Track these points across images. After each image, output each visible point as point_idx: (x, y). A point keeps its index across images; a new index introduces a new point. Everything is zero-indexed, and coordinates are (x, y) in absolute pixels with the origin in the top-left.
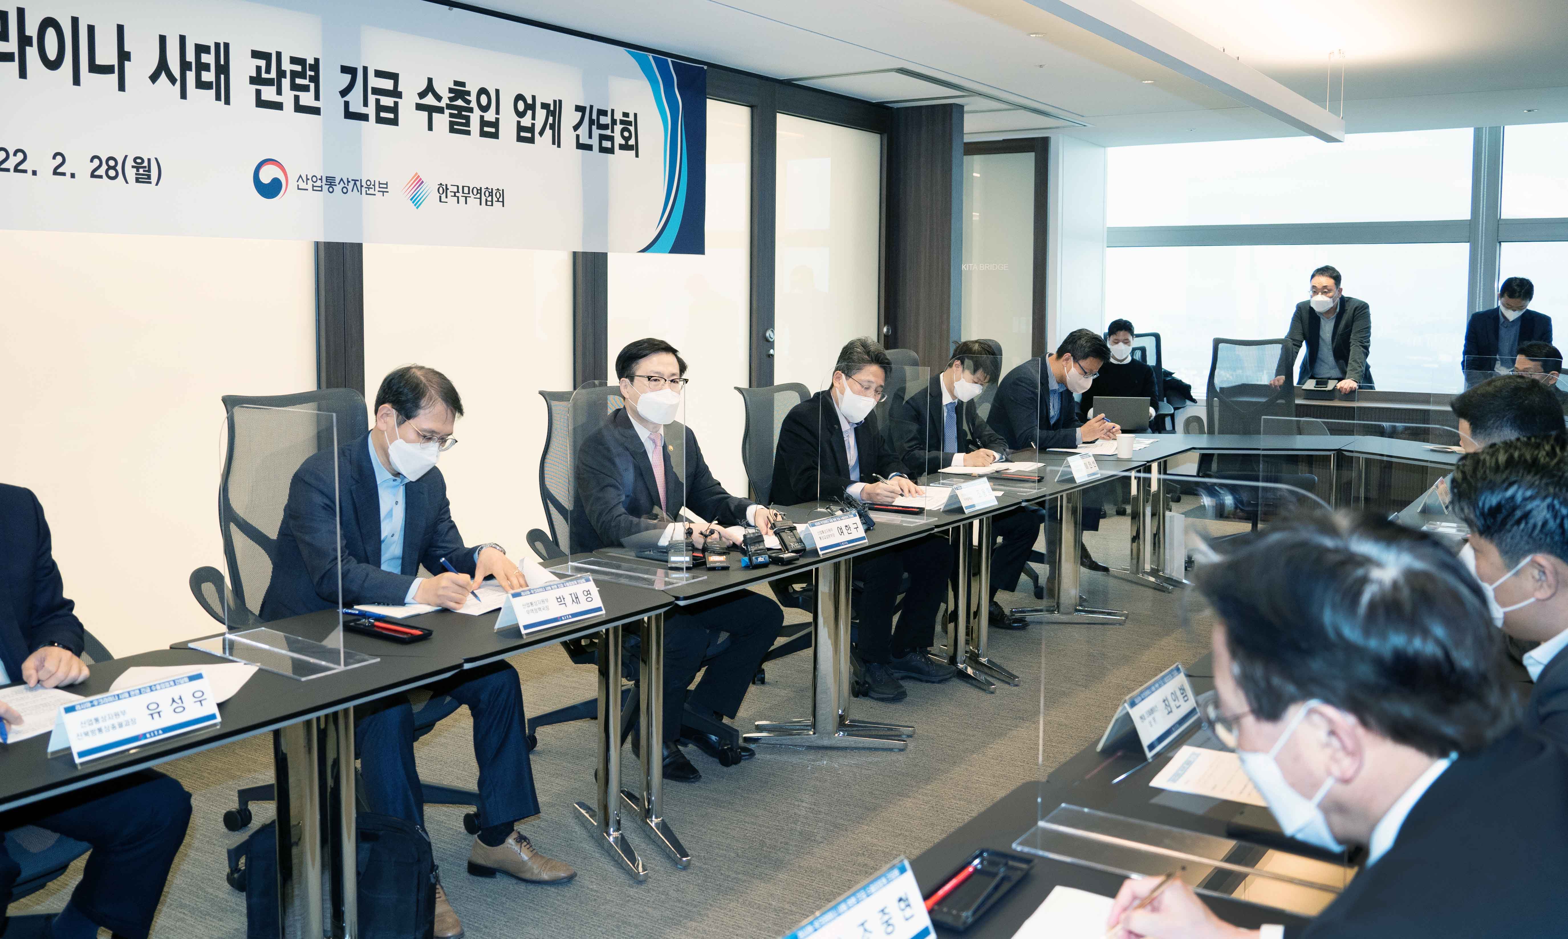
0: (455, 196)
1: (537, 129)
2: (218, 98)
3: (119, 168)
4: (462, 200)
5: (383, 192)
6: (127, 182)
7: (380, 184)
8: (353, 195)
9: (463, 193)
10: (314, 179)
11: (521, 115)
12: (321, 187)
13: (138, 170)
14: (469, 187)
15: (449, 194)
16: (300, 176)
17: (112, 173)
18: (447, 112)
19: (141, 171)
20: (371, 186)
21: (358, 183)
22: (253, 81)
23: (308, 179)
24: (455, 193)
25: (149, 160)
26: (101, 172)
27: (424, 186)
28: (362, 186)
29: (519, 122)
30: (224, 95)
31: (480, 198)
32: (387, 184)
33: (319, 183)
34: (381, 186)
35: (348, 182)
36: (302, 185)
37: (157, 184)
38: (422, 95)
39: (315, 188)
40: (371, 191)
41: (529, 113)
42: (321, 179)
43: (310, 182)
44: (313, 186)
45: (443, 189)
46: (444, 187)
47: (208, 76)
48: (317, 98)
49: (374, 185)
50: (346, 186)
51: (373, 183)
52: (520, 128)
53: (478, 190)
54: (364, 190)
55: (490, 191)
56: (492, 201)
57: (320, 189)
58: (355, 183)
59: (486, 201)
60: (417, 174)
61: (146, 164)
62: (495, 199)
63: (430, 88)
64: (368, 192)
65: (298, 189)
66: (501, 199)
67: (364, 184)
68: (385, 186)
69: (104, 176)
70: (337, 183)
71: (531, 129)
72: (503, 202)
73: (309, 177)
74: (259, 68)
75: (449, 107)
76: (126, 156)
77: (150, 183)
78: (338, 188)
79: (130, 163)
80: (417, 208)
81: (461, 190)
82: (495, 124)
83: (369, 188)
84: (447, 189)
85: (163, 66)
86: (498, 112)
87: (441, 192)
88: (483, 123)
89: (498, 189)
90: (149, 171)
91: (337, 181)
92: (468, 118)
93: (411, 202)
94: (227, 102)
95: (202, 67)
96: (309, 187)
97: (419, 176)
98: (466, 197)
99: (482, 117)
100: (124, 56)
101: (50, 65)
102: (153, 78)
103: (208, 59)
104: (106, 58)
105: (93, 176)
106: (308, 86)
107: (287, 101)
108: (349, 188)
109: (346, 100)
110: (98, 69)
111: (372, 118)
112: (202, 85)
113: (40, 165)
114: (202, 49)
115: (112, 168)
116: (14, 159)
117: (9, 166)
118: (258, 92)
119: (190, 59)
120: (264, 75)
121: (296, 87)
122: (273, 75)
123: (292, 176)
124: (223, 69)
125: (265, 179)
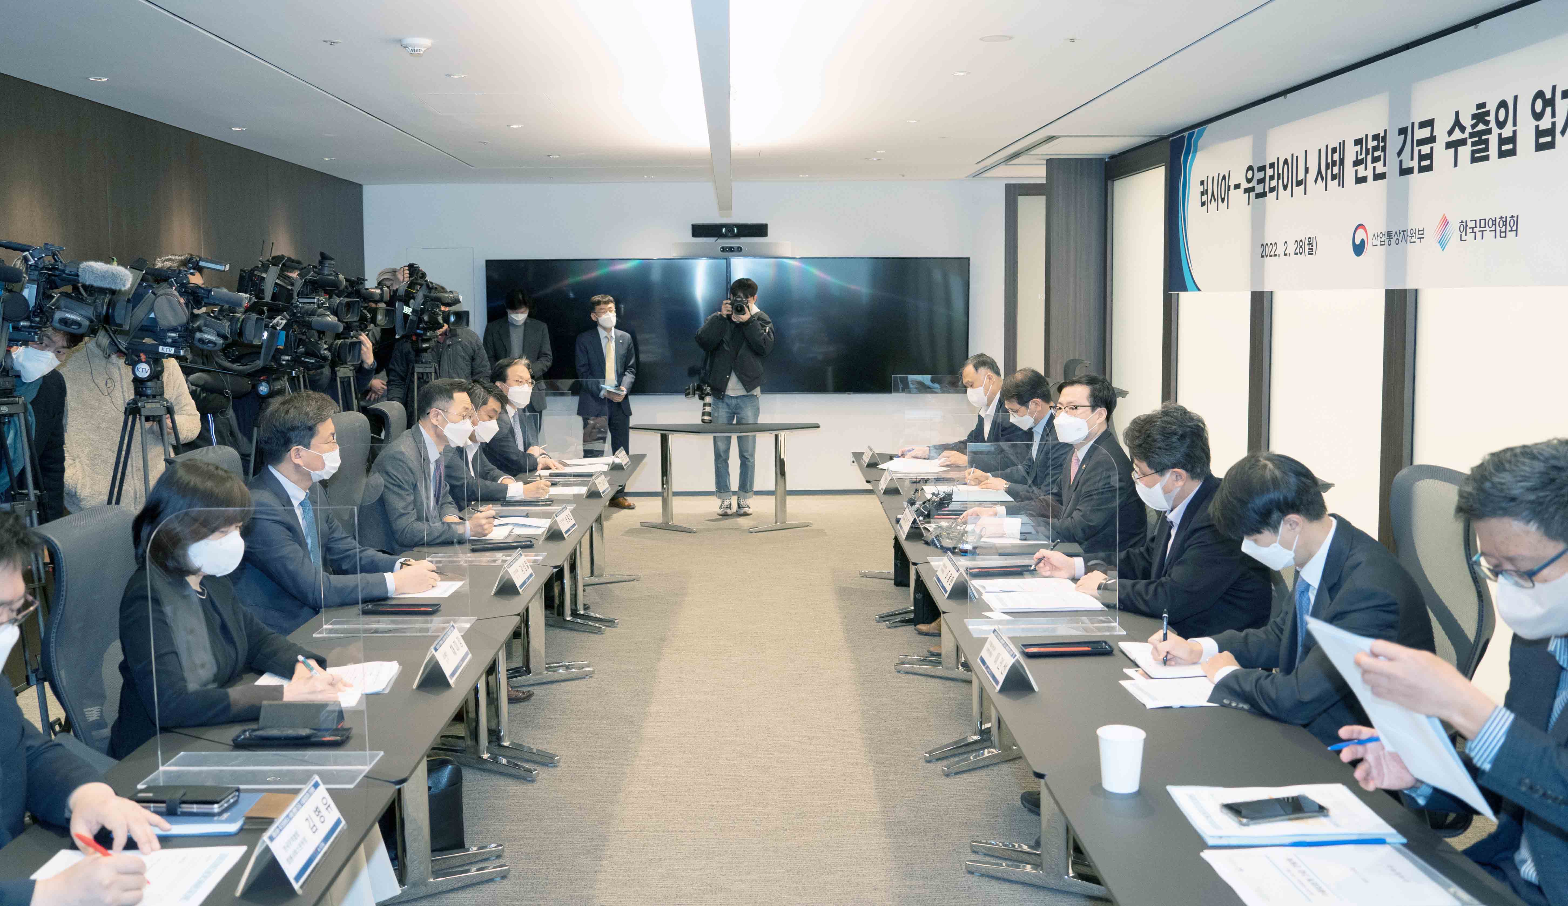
0: (1473, 232)
1: (1559, 128)
2: (1339, 185)
4: (1479, 234)
5: (1420, 238)
6: (1304, 256)
7: (1419, 231)
8: (1402, 245)
9: (1480, 227)
10: (1381, 236)
11: (1538, 116)
12: (1385, 241)
14: (1485, 220)
15: (1469, 230)
16: (1374, 235)
18: (1469, 141)
19: (1310, 247)
20: (1413, 235)
21: (1405, 233)
22: (1355, 164)
23: (1378, 236)
24: (1473, 228)
25: (1313, 237)
26: (1298, 250)
27: (1449, 226)
28: (1408, 236)
29: (1537, 127)
30: (1342, 184)
31: (1495, 230)
32: (1423, 230)
33: (1383, 239)
34: (1420, 233)
35: (1400, 233)
36: (1375, 242)
37: (1314, 255)
38: (1450, 133)
39: (1381, 243)
40: (1413, 239)
41: (1549, 110)
42: (1385, 235)
43: (1379, 239)
45: (1464, 225)
46: (1464, 224)
47: (1336, 170)
48: (1385, 164)
49: (1415, 233)
50: (1398, 237)
52: (1539, 133)
53: (1493, 221)
54: (1409, 238)
55: (1504, 220)
56: (1505, 232)
57: (1384, 243)
58: (1403, 233)
59: (1501, 232)
60: (1446, 215)
61: (1312, 242)
62: (1509, 228)
63: (1457, 124)
64: (1411, 241)
65: (1373, 246)
66: (1514, 228)
67: (1409, 234)
68: (1422, 232)
69: (1299, 253)
70: (1393, 237)
71: (1551, 132)
72: (1516, 231)
73: (1379, 234)
74: (1357, 153)
75: (1472, 135)
76: (1306, 237)
77: (1311, 254)
78: (1393, 241)
79: (1307, 242)
80: (1443, 250)
81: (1478, 225)
82: (1512, 140)
83: (1412, 237)
84: (1467, 226)
85: (1319, 172)
86: (1515, 124)
87: (1462, 230)
88: (1502, 141)
89: (1512, 216)
90: (1313, 246)
91: (1394, 233)
92: (1486, 142)
93: (1438, 245)
94: (1343, 187)
95: (1334, 163)
96: (1378, 243)
97: (1448, 217)
98: (1483, 231)
99: (1500, 135)
100: (1307, 170)
101: (1285, 188)
102: (1316, 181)
103: (1336, 157)
104: (1301, 176)
105: (1296, 254)
106: (1380, 156)
107: (1369, 174)
108: (1400, 239)
109: (1400, 158)
110: (1299, 183)
111: (1416, 170)
112: (1334, 177)
113: (1280, 250)
114: (1334, 150)
115: (1301, 247)
116: (1274, 249)
117: (1272, 253)
118: (1356, 171)
119: (1329, 161)
120: (1360, 157)
121: (1375, 160)
122: (1363, 156)
123: (1370, 236)
124: (1342, 161)
125: (1358, 242)
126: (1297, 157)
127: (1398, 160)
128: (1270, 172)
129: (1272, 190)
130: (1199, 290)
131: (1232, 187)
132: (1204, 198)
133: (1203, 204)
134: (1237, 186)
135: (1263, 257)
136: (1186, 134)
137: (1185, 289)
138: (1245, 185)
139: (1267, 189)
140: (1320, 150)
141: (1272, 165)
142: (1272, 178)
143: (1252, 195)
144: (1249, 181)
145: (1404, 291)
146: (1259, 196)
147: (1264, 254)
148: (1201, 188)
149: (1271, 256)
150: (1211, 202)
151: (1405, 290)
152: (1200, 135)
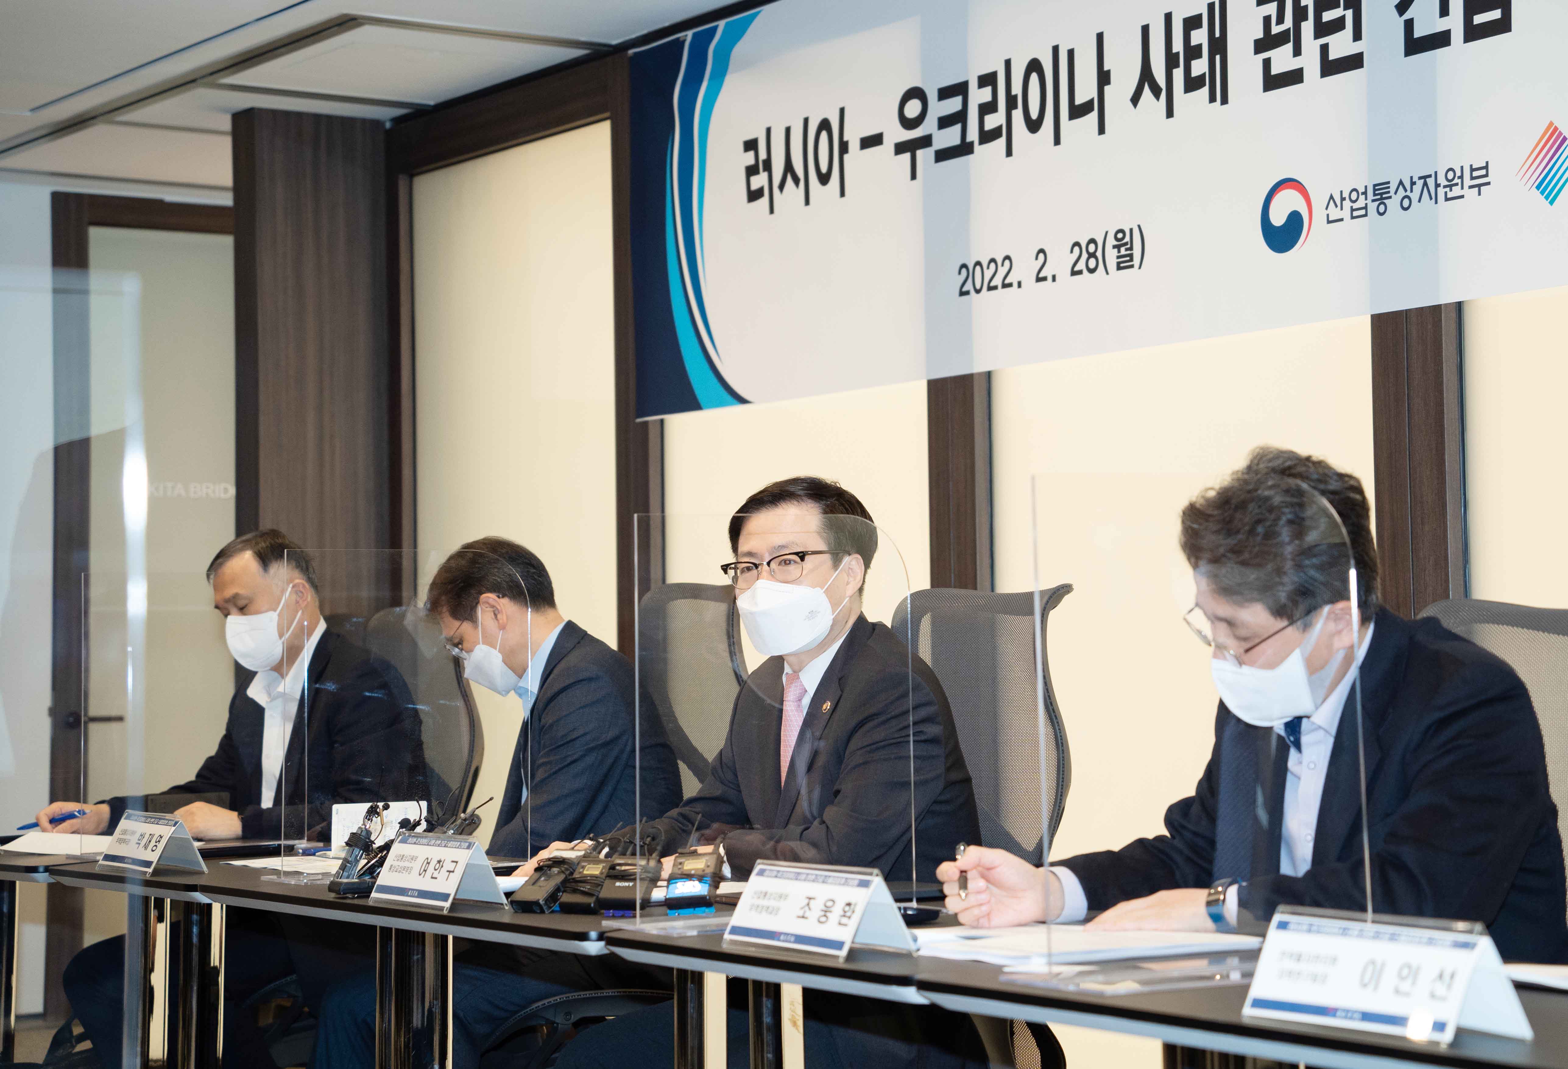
2: (1212, 99)
3: (1099, 254)
5: (1479, 186)
6: (1107, 273)
7: (1472, 170)
8: (1422, 208)
10: (1354, 196)
12: (1366, 208)
13: (1119, 251)
16: (1332, 197)
17: (1092, 263)
19: (1123, 251)
20: (1456, 181)
21: (1431, 182)
22: (1261, 46)
23: (1343, 199)
25: (1131, 230)
26: (1081, 266)
27: (1565, 149)
28: (1437, 185)
32: (1486, 167)
33: (1361, 203)
34: (1475, 174)
35: (1413, 183)
36: (1335, 213)
37: (1140, 268)
39: (1355, 214)
40: (1456, 191)
42: (1365, 193)
43: (1347, 204)
44: (1352, 210)
47: (1200, 67)
48: (1357, 36)
49: (1461, 177)
50: (1408, 193)
51: (1458, 174)
54: (1441, 191)
57: (1363, 212)
58: (1425, 184)
60: (1551, 124)
61: (1127, 239)
64: (1450, 195)
65: (1329, 222)
67: (1442, 181)
68: (1483, 172)
69: (1085, 271)
70: (1392, 194)
73: (1346, 195)
74: (1267, 20)
76: (1107, 233)
77: (1132, 266)
78: (1393, 204)
79: (1111, 241)
80: (1551, 203)
83: (1451, 187)
85: (1146, 75)
90: (1131, 249)
91: (1393, 187)
93: (1538, 193)
94: (1225, 101)
95: (1193, 52)
96: (1346, 213)
97: (1556, 129)
100: (1104, 78)
101: (1034, 126)
102: (1135, 99)
103: (1200, 37)
104: (1086, 91)
105: (1074, 273)
106: (1343, 18)
107: (1310, 61)
108: (1415, 196)
109: (1407, 16)
110: (1077, 111)
111: (1458, 34)
112: (1192, 84)
113: (1025, 269)
114: (1192, 23)
115: (1092, 255)
116: (1002, 271)
117: (998, 281)
118: (1267, 63)
119: (1178, 46)
120: (1276, 29)
121: (1323, 30)
122: (1288, 23)
123: (1319, 201)
124: (1218, 46)
125: (1278, 218)
126: (1071, 53)
127: (1400, 22)
128: (979, 96)
129: (987, 137)
130: (742, 401)
131: (854, 145)
132: (759, 181)
133: (754, 195)
134: (872, 141)
135: (963, 293)
136: (688, 35)
137: (690, 403)
138: (897, 134)
139: (973, 135)
140: (1145, 30)
141: (987, 80)
142: (987, 108)
143: (924, 156)
144: (908, 124)
145: (1436, 310)
146: (943, 155)
147: (968, 286)
148: (749, 159)
149: (990, 288)
150: (782, 187)
151: (1439, 306)
152: (735, 35)
